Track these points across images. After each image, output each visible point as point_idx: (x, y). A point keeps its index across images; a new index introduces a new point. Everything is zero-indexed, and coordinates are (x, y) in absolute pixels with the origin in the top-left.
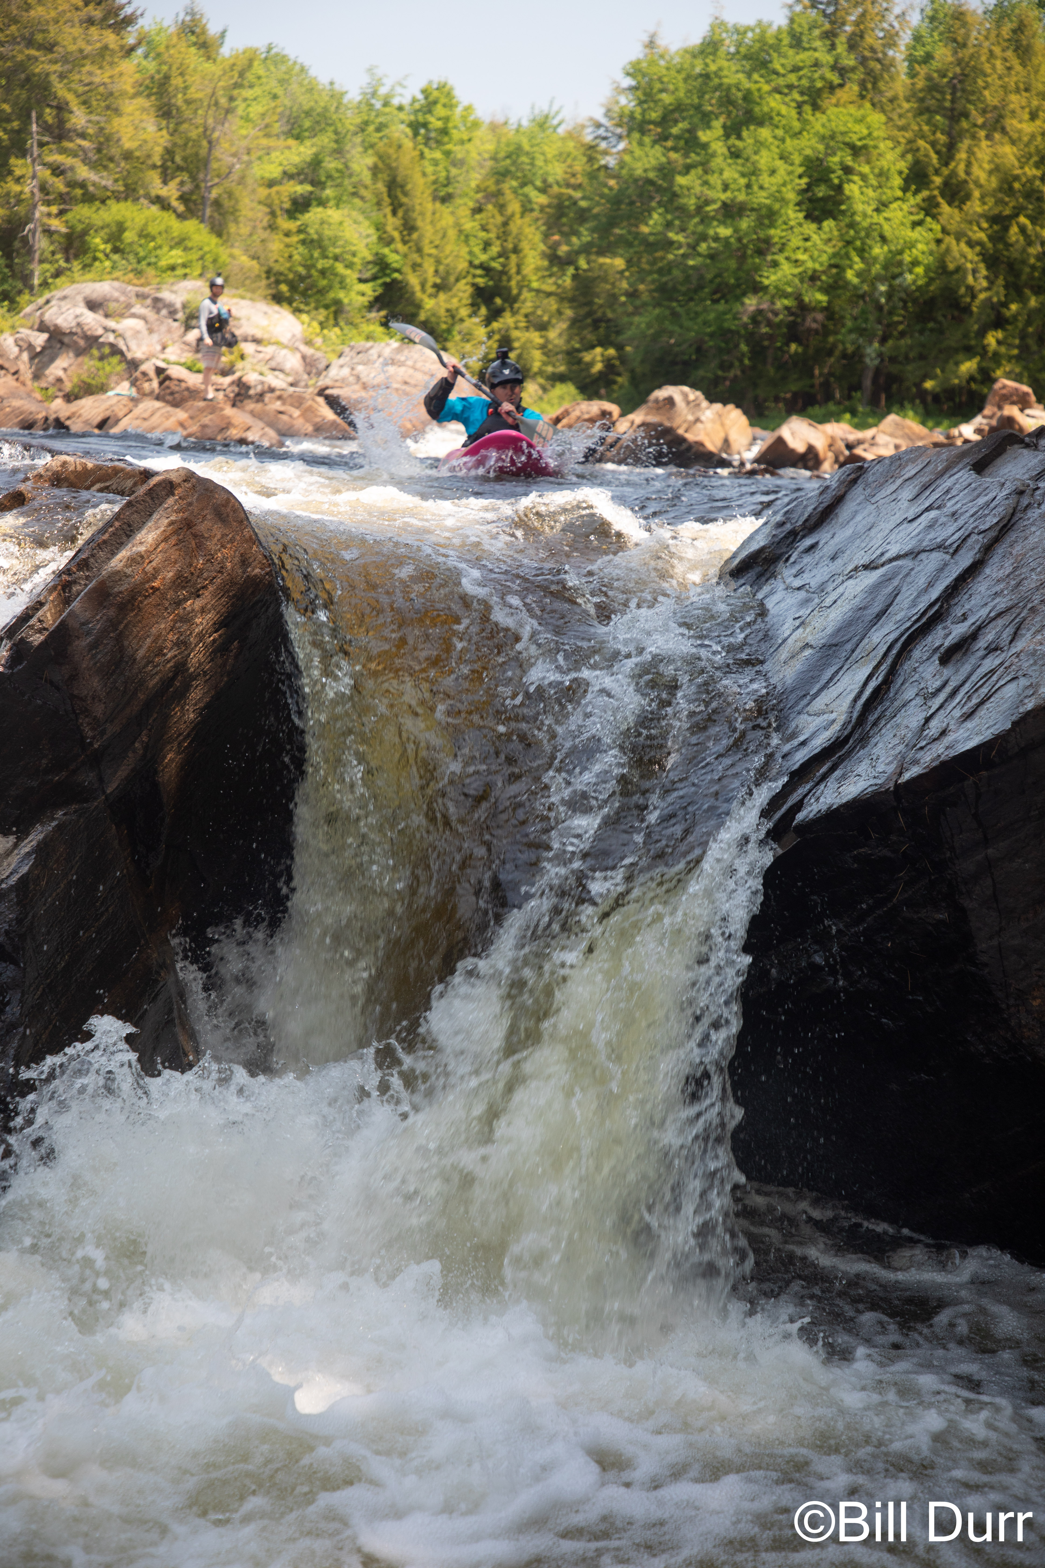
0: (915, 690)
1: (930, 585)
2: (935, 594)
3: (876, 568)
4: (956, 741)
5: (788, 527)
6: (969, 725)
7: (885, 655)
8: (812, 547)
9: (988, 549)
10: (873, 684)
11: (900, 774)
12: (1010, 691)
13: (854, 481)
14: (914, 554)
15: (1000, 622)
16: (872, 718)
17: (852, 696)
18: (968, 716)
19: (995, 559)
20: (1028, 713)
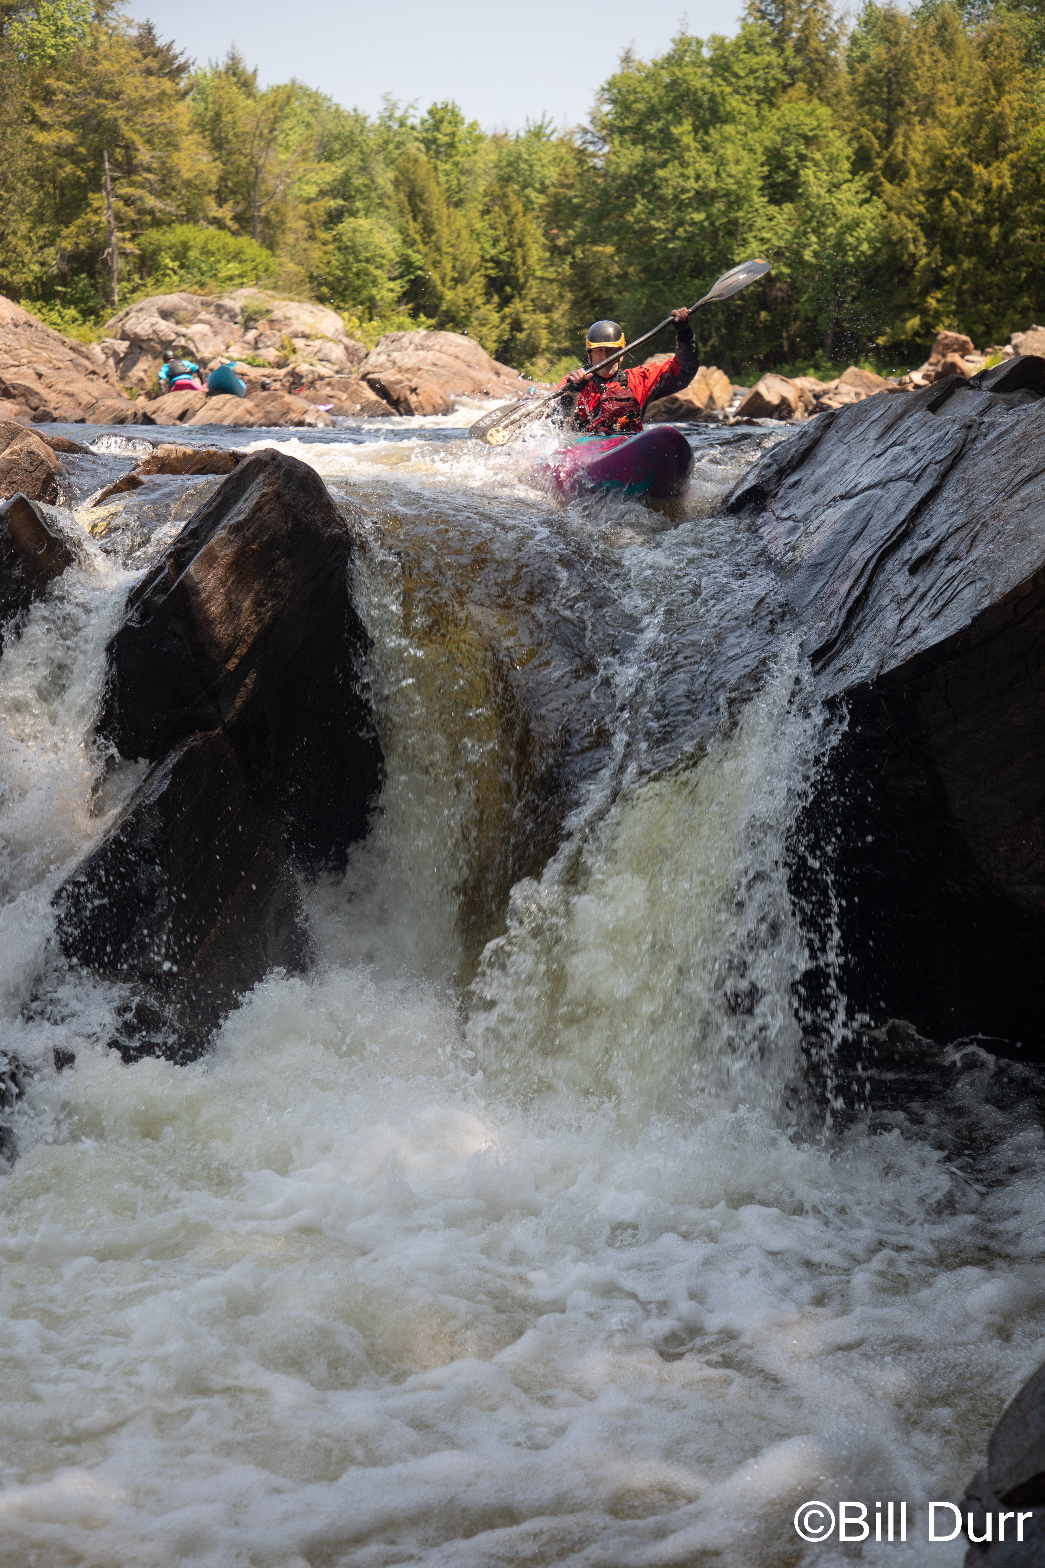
0: (890, 597)
1: (897, 509)
2: (901, 516)
3: (851, 497)
4: (927, 637)
5: (775, 468)
6: (937, 623)
7: (863, 569)
8: (796, 483)
9: (944, 476)
10: (854, 595)
11: (882, 667)
12: (968, 593)
13: (828, 426)
14: (882, 484)
15: (958, 536)
16: (855, 623)
18: (935, 616)
19: (951, 484)
20: (985, 610)
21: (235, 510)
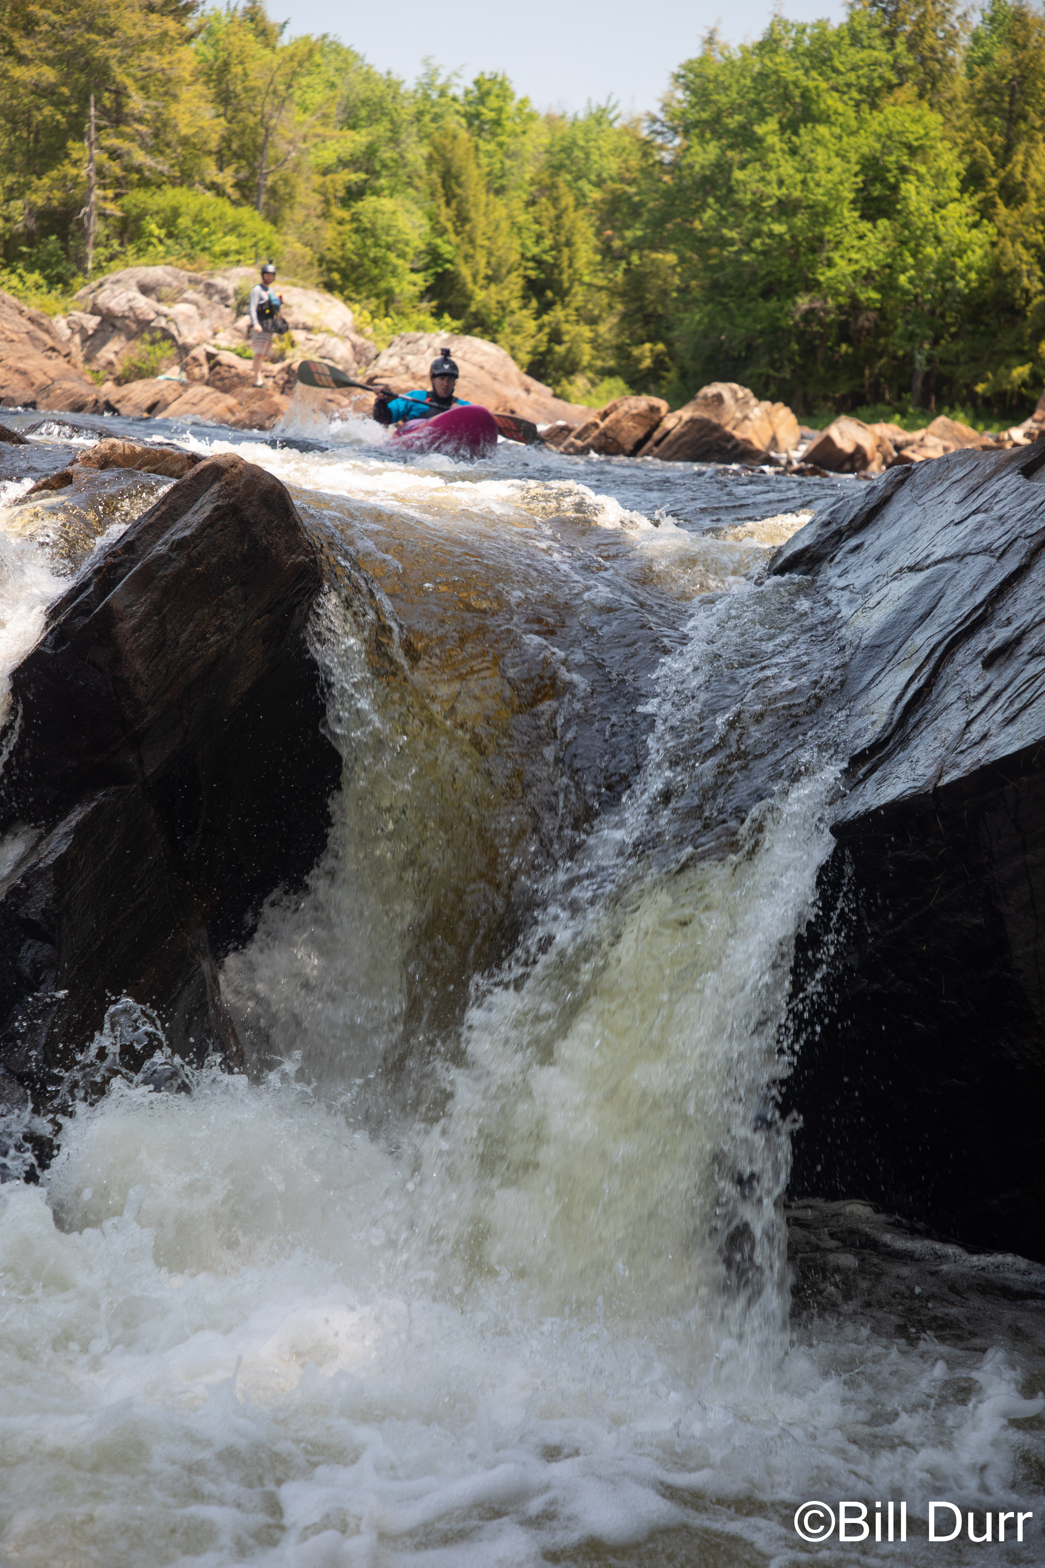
0: (957, 694)
1: (975, 588)
2: (979, 597)
3: (921, 570)
4: (997, 746)
5: (834, 527)
6: (1011, 729)
7: (928, 657)
8: (857, 547)
9: (1034, 554)
10: (915, 686)
11: (940, 777)
13: (901, 483)
14: (959, 557)
16: (913, 721)
17: (893, 698)
18: (1010, 721)
19: (1042, 564)
21: (179, 524)
